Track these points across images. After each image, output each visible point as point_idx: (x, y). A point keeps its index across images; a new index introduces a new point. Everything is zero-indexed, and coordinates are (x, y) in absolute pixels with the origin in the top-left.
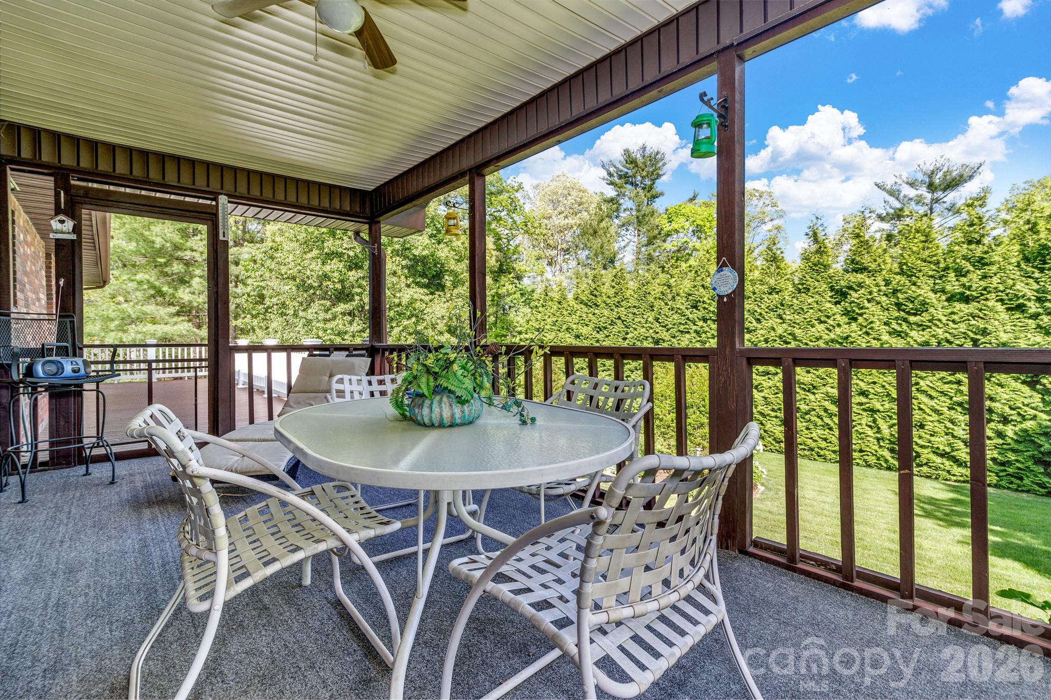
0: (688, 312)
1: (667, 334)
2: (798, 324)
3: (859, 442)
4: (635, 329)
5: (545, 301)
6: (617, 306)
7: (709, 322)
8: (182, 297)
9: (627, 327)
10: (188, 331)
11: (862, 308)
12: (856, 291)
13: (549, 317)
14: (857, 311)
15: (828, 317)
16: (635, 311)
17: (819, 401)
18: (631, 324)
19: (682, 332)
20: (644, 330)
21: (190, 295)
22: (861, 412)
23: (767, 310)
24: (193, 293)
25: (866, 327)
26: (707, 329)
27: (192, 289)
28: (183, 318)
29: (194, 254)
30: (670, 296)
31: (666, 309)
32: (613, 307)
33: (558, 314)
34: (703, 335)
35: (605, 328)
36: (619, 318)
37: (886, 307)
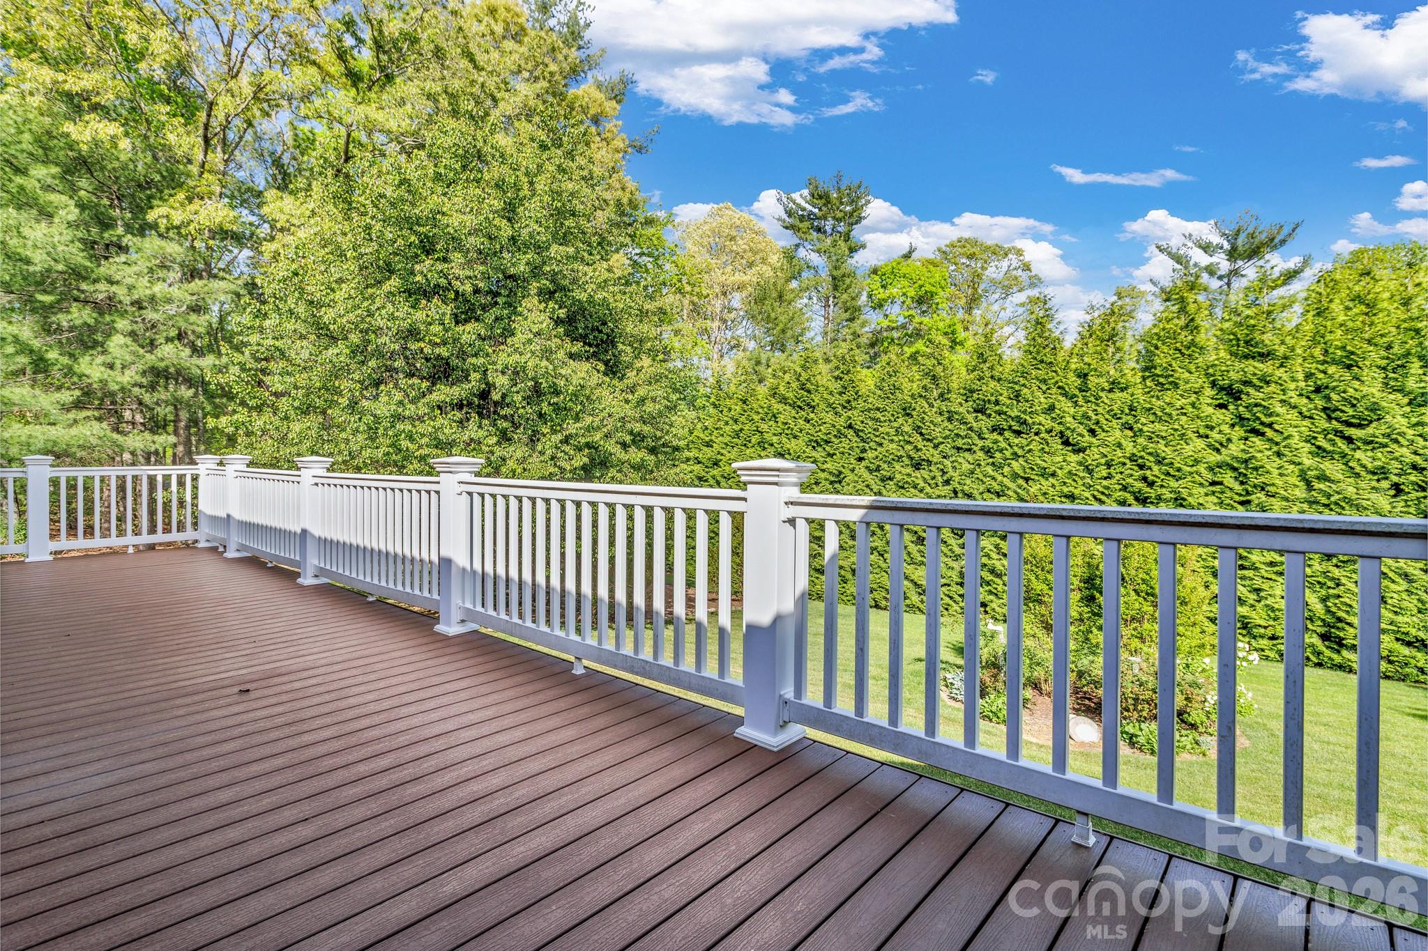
0: (970, 418)
1: (935, 452)
2: (1163, 438)
3: (1271, 623)
4: (881, 445)
5: (718, 398)
6: (845, 407)
7: (1007, 434)
8: (87, 372)
9: (863, 441)
10: (100, 438)
11: (1271, 415)
12: (1258, 389)
13: (727, 423)
14: (1264, 419)
15: (1212, 428)
16: (879, 415)
17: (1204, 560)
18: (872, 436)
19: (959, 449)
20: (894, 446)
21: (103, 369)
22: (1274, 577)
23: (1107, 416)
24: (111, 366)
25: (1277, 444)
26: (1003, 445)
27: (109, 359)
28: (89, 413)
29: (114, 288)
30: (936, 394)
31: (931, 414)
32: (839, 409)
33: (743, 419)
34: (998, 455)
35: (827, 442)
36: (850, 426)
37: (1308, 414)
